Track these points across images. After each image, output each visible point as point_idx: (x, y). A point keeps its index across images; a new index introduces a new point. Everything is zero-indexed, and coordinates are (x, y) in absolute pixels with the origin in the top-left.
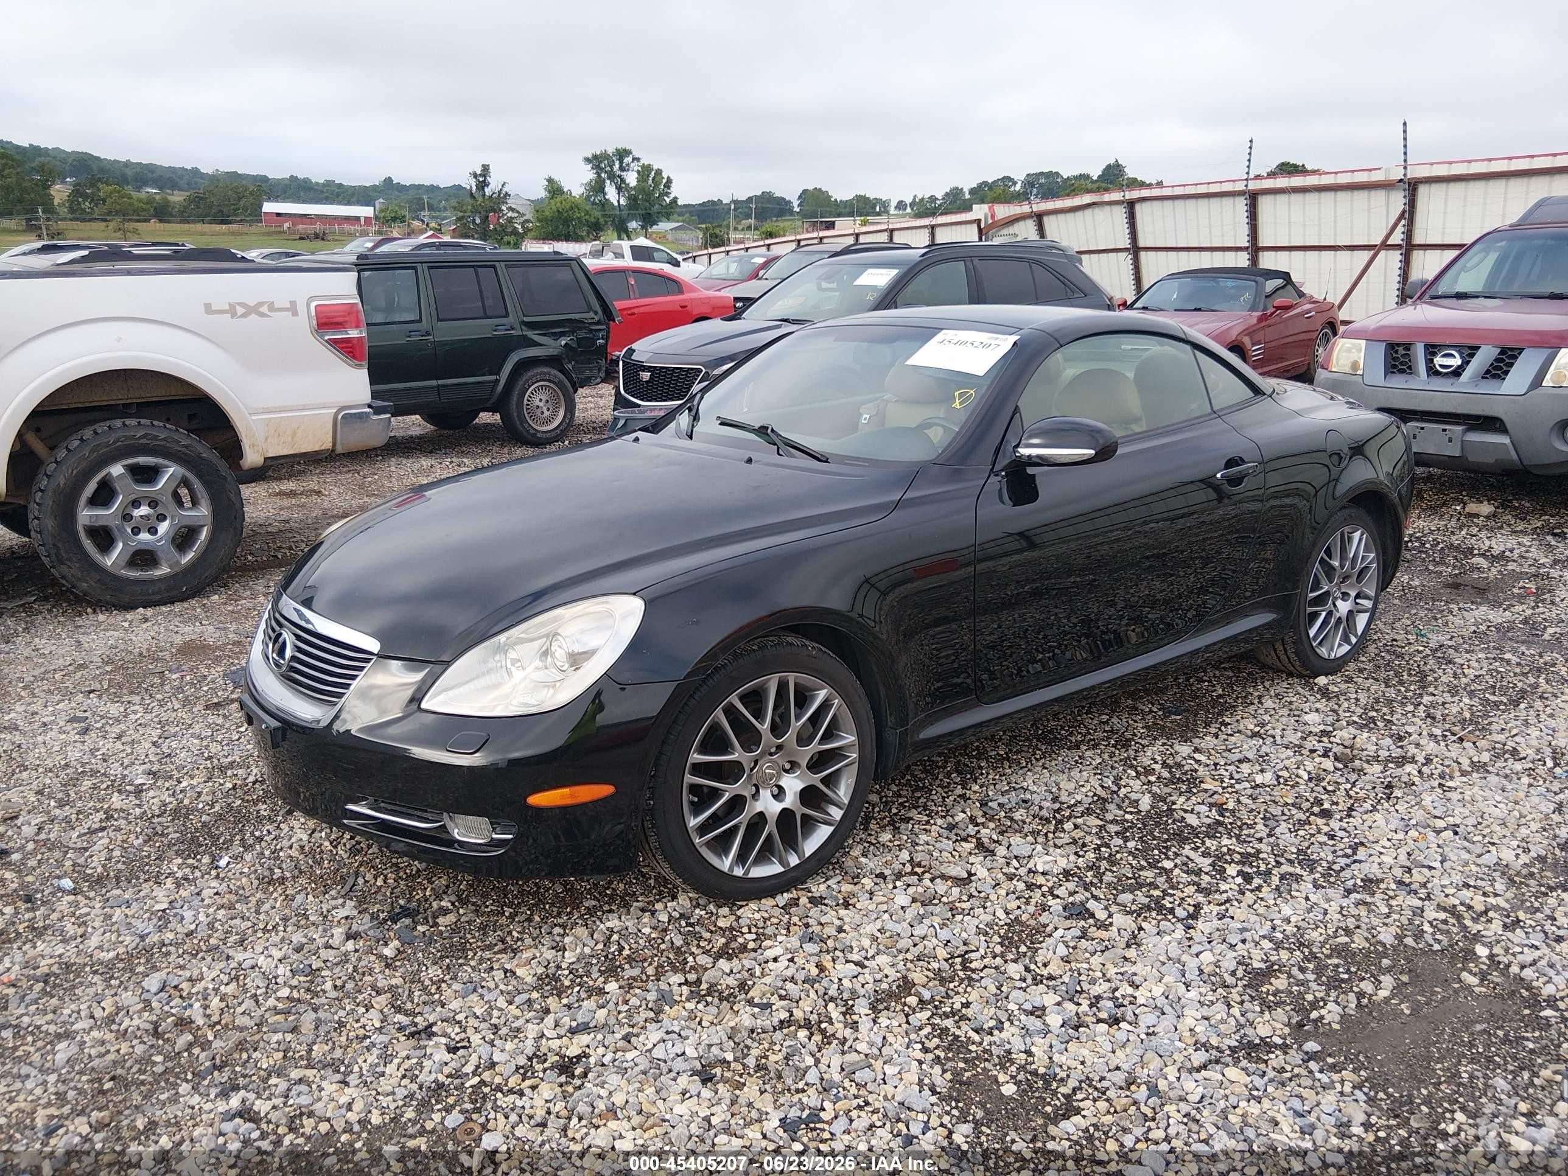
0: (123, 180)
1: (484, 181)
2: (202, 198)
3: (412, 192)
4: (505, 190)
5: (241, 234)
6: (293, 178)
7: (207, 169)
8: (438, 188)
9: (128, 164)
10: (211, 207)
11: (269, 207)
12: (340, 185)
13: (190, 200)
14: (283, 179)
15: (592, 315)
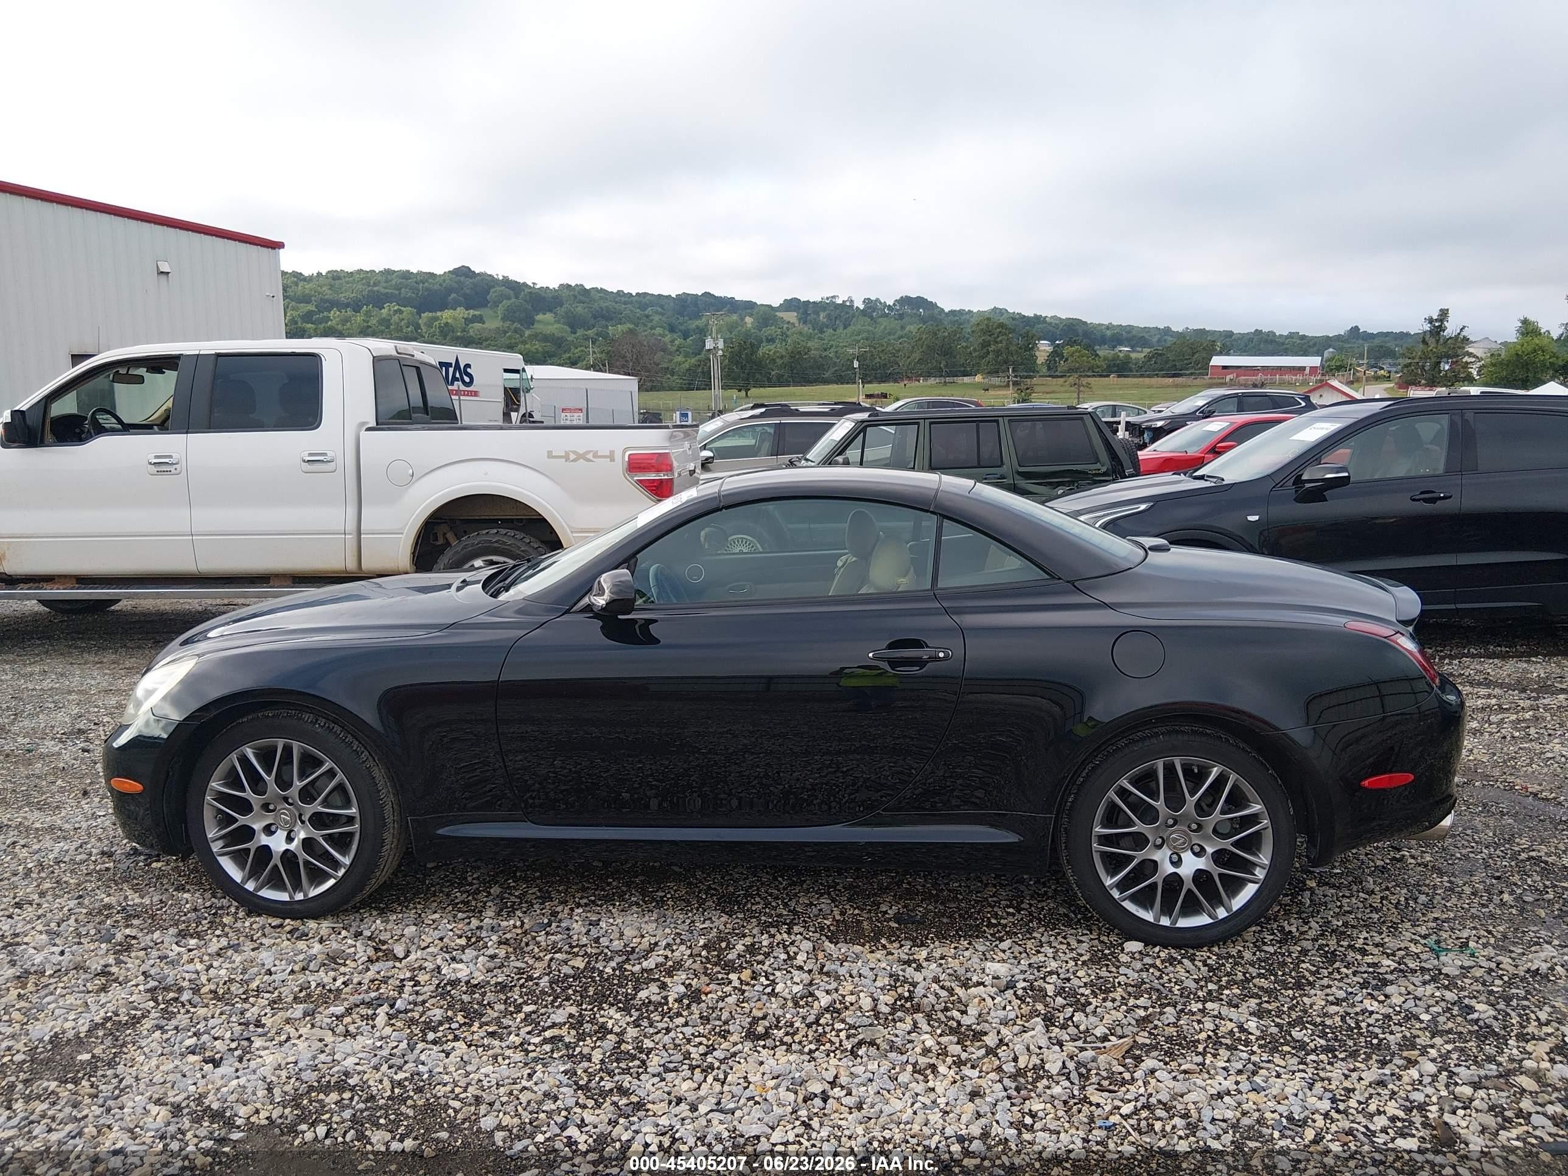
0: (1103, 341)
1: (1440, 326)
2: (1161, 355)
3: (1377, 341)
4: (1464, 333)
5: (1185, 386)
6: (1258, 332)
7: (1177, 328)
8: (1408, 334)
9: (1109, 327)
10: (1167, 362)
11: (1217, 361)
12: (1304, 337)
13: (1149, 358)
14: (1248, 334)
15: (1098, 466)
